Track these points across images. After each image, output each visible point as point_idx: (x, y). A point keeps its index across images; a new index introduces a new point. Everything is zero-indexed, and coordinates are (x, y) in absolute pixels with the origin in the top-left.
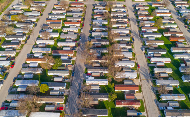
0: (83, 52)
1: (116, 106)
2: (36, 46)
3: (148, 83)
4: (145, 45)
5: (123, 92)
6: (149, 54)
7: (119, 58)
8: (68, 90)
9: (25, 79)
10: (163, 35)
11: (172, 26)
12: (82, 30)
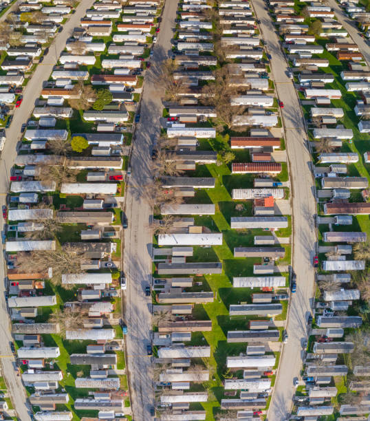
0: (159, 79)
1: (233, 172)
2: (59, 67)
3: (298, 134)
4: (294, 67)
5: (248, 149)
6: (303, 83)
7: (239, 90)
8: (128, 148)
9: (42, 128)
10: (325, 48)
11: (339, 34)
12: (155, 39)
